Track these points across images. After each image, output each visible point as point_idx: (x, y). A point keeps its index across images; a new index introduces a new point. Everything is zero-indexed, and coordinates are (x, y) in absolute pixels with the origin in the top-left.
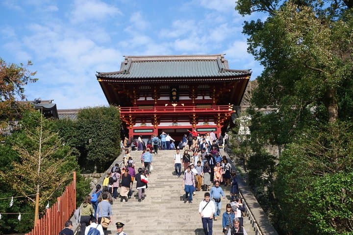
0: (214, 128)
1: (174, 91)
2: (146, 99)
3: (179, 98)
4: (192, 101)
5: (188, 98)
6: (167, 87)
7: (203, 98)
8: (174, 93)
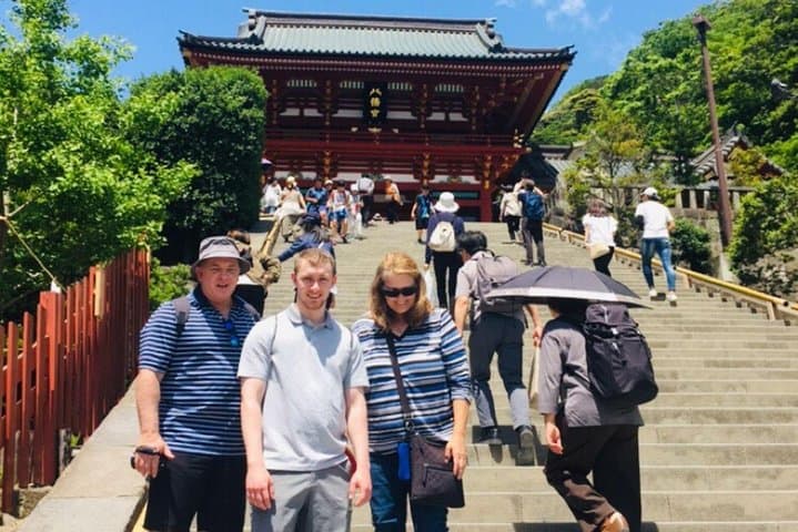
0: (473, 192)
1: (375, 95)
2: (302, 113)
3: (386, 114)
4: (417, 123)
5: (407, 115)
6: (357, 85)
7: (447, 117)
8: (376, 102)
